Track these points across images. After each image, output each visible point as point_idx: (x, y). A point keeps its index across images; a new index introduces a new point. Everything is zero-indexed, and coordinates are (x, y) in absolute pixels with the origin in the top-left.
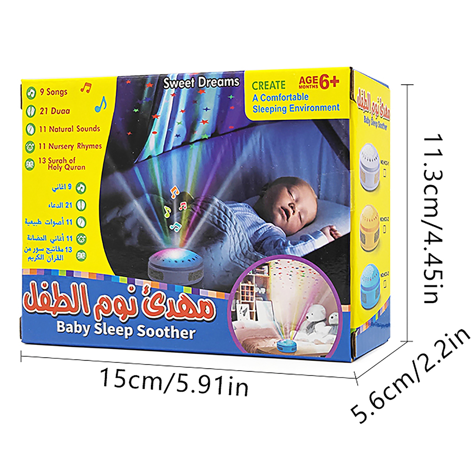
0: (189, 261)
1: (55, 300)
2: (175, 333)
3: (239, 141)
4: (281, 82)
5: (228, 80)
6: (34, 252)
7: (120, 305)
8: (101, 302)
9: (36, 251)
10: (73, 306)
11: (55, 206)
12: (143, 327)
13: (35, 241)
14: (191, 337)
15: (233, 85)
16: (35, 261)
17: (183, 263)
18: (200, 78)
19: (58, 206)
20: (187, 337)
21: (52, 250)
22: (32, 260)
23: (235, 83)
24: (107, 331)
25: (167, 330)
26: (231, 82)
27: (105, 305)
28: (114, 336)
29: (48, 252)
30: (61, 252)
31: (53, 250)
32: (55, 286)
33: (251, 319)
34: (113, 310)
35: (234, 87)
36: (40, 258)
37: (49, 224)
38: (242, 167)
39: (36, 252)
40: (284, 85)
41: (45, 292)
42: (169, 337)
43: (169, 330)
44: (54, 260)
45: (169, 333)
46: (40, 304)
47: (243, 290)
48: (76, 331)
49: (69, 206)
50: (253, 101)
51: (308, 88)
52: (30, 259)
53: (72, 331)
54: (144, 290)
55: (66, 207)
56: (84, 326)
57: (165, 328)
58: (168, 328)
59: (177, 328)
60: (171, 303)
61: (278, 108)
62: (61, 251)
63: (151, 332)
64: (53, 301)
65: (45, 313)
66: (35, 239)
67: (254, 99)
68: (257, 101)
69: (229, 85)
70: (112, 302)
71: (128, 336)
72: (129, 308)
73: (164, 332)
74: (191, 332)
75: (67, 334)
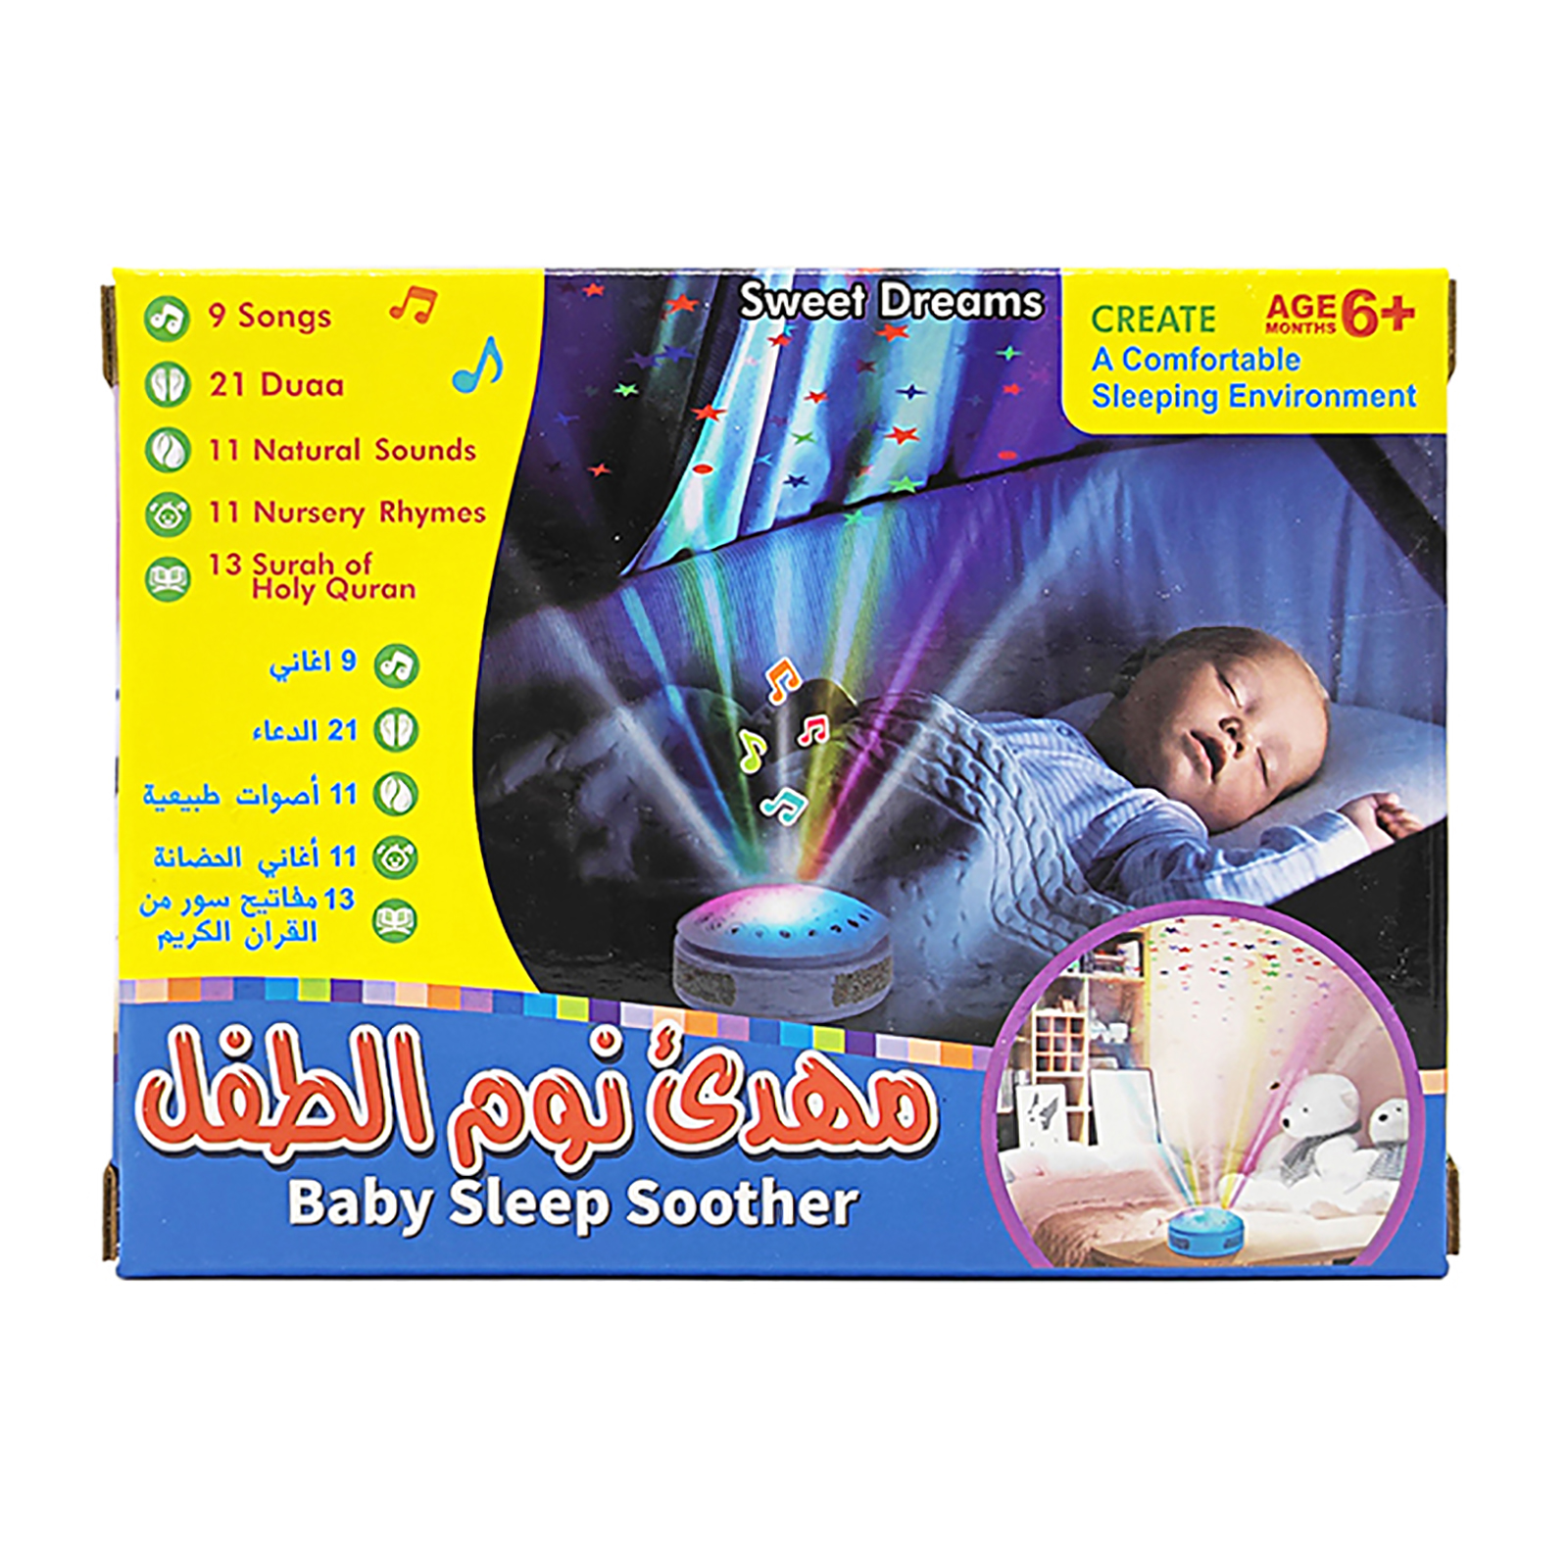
0: (834, 932)
1: (284, 1099)
2: (778, 1203)
3: (1037, 502)
4: (1199, 310)
5: (999, 296)
6: (184, 914)
7: (558, 1106)
8: (480, 1100)
9: (195, 908)
10: (362, 1118)
11: (279, 733)
12: (651, 1186)
13: (190, 867)
14: (840, 1219)
15: (1017, 312)
16: (190, 947)
17: (811, 938)
18: (887, 287)
19: (293, 735)
20: (823, 1219)
21: (267, 904)
22: (174, 942)
23: (1024, 307)
24: (502, 1211)
25: (744, 1194)
26: (1010, 303)
27: (496, 1108)
28: (534, 1227)
29: (249, 909)
30: (309, 908)
31: (272, 901)
32: (283, 1044)
33: (1071, 1139)
34: (530, 1125)
35: (1023, 319)
36: (214, 934)
37: (257, 801)
38: (1046, 591)
39: (197, 914)
40: (1212, 318)
41: (235, 1068)
42: (754, 1220)
43: (754, 1195)
44: (276, 940)
45: (755, 1206)
46: (214, 1118)
47: (1042, 1034)
48: (371, 1216)
49: (345, 732)
50: (1094, 368)
51: (1300, 331)
52: (169, 941)
53: (352, 1217)
54: (655, 1044)
55: (332, 737)
56: (406, 1195)
57: (737, 1188)
58: (751, 1188)
59: (782, 1188)
60: (766, 1093)
61: (1186, 394)
62: (308, 904)
63: (681, 1207)
64: (274, 1102)
65: (239, 1151)
66: (190, 863)
67: (1097, 362)
68: (1110, 368)
69: (1003, 312)
70: (528, 1098)
71: (589, 1225)
72: (597, 1116)
73: (735, 1203)
74: (842, 1199)
75: (331, 1228)
